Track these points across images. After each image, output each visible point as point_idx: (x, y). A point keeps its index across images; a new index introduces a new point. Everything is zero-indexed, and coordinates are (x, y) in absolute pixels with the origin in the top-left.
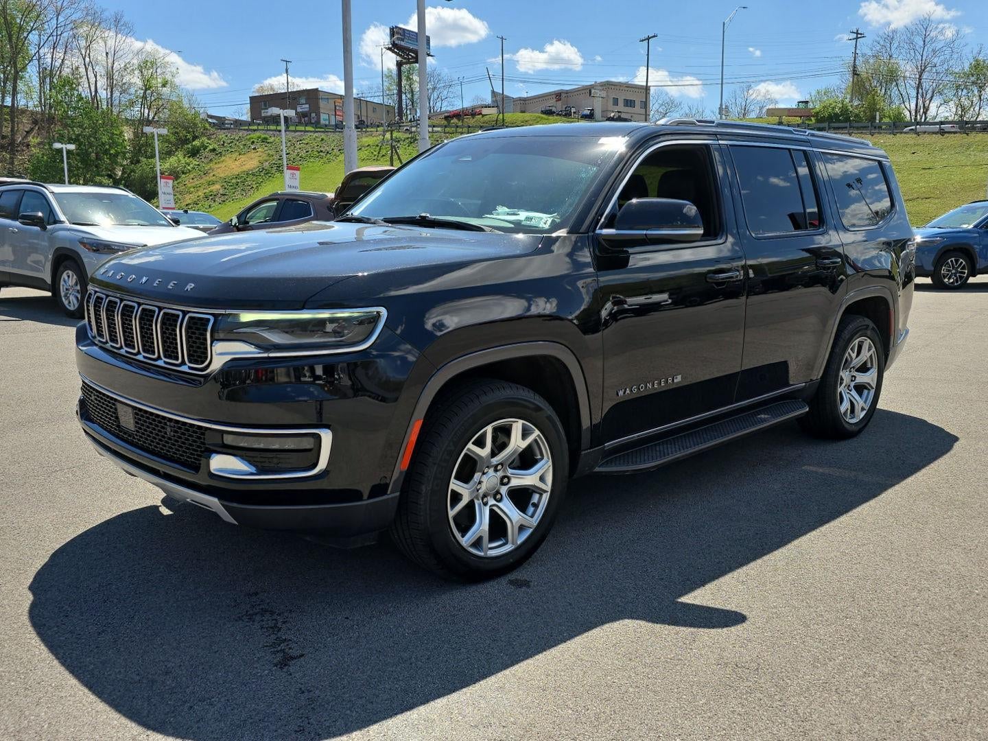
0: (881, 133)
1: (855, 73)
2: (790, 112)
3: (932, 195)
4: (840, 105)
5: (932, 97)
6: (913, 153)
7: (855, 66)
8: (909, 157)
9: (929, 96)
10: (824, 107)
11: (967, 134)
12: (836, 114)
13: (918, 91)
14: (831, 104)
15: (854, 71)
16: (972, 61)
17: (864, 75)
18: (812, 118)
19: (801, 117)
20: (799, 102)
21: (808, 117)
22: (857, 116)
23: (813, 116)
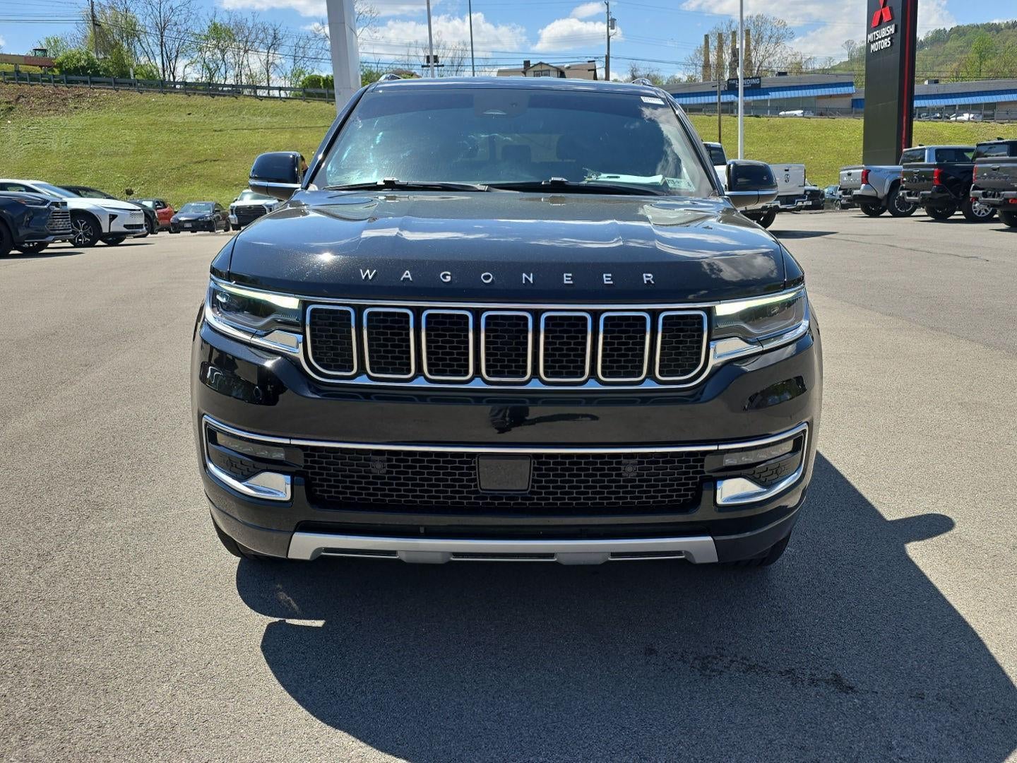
0: (149, 91)
1: (96, 24)
2: (27, 60)
3: (220, 158)
4: (84, 57)
5: (177, 56)
6: (189, 114)
7: (94, 16)
8: (187, 118)
9: (173, 56)
10: (67, 58)
11: (236, 98)
12: (82, 67)
13: (162, 49)
14: (74, 55)
15: (93, 20)
16: (210, 24)
17: (105, 27)
18: (56, 70)
19: (41, 67)
20: (36, 50)
21: (50, 67)
22: (106, 70)
23: (56, 67)
